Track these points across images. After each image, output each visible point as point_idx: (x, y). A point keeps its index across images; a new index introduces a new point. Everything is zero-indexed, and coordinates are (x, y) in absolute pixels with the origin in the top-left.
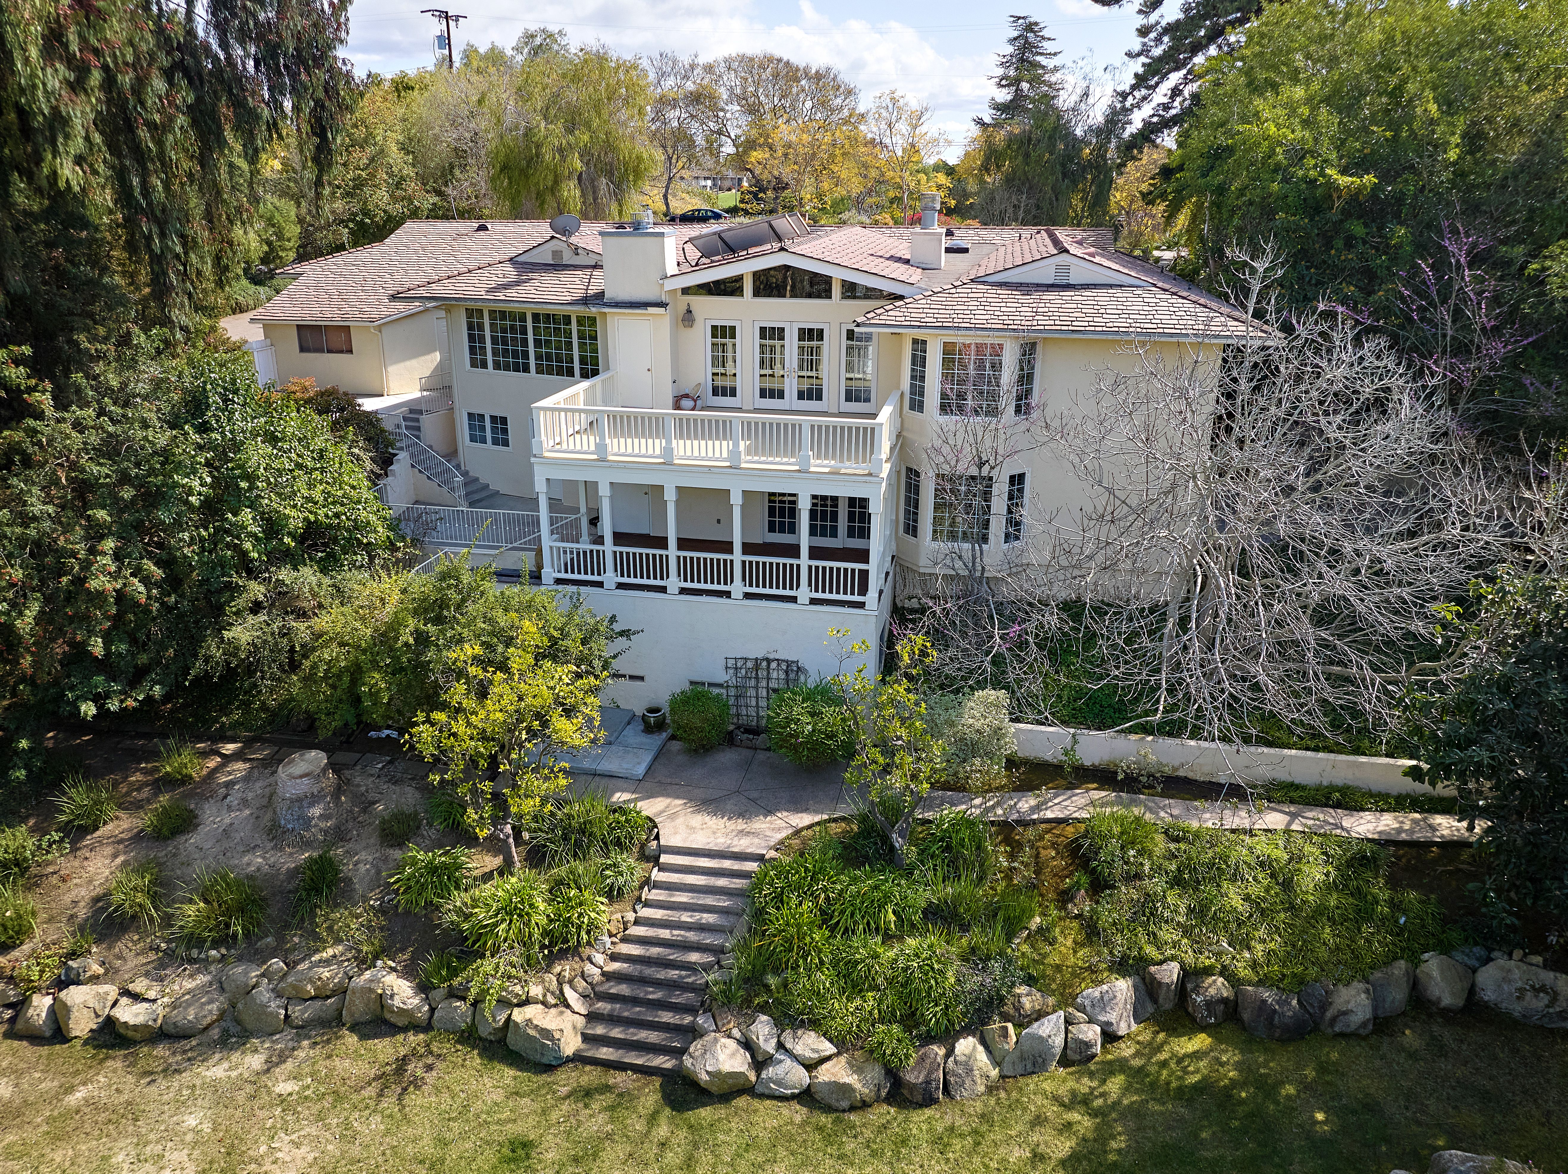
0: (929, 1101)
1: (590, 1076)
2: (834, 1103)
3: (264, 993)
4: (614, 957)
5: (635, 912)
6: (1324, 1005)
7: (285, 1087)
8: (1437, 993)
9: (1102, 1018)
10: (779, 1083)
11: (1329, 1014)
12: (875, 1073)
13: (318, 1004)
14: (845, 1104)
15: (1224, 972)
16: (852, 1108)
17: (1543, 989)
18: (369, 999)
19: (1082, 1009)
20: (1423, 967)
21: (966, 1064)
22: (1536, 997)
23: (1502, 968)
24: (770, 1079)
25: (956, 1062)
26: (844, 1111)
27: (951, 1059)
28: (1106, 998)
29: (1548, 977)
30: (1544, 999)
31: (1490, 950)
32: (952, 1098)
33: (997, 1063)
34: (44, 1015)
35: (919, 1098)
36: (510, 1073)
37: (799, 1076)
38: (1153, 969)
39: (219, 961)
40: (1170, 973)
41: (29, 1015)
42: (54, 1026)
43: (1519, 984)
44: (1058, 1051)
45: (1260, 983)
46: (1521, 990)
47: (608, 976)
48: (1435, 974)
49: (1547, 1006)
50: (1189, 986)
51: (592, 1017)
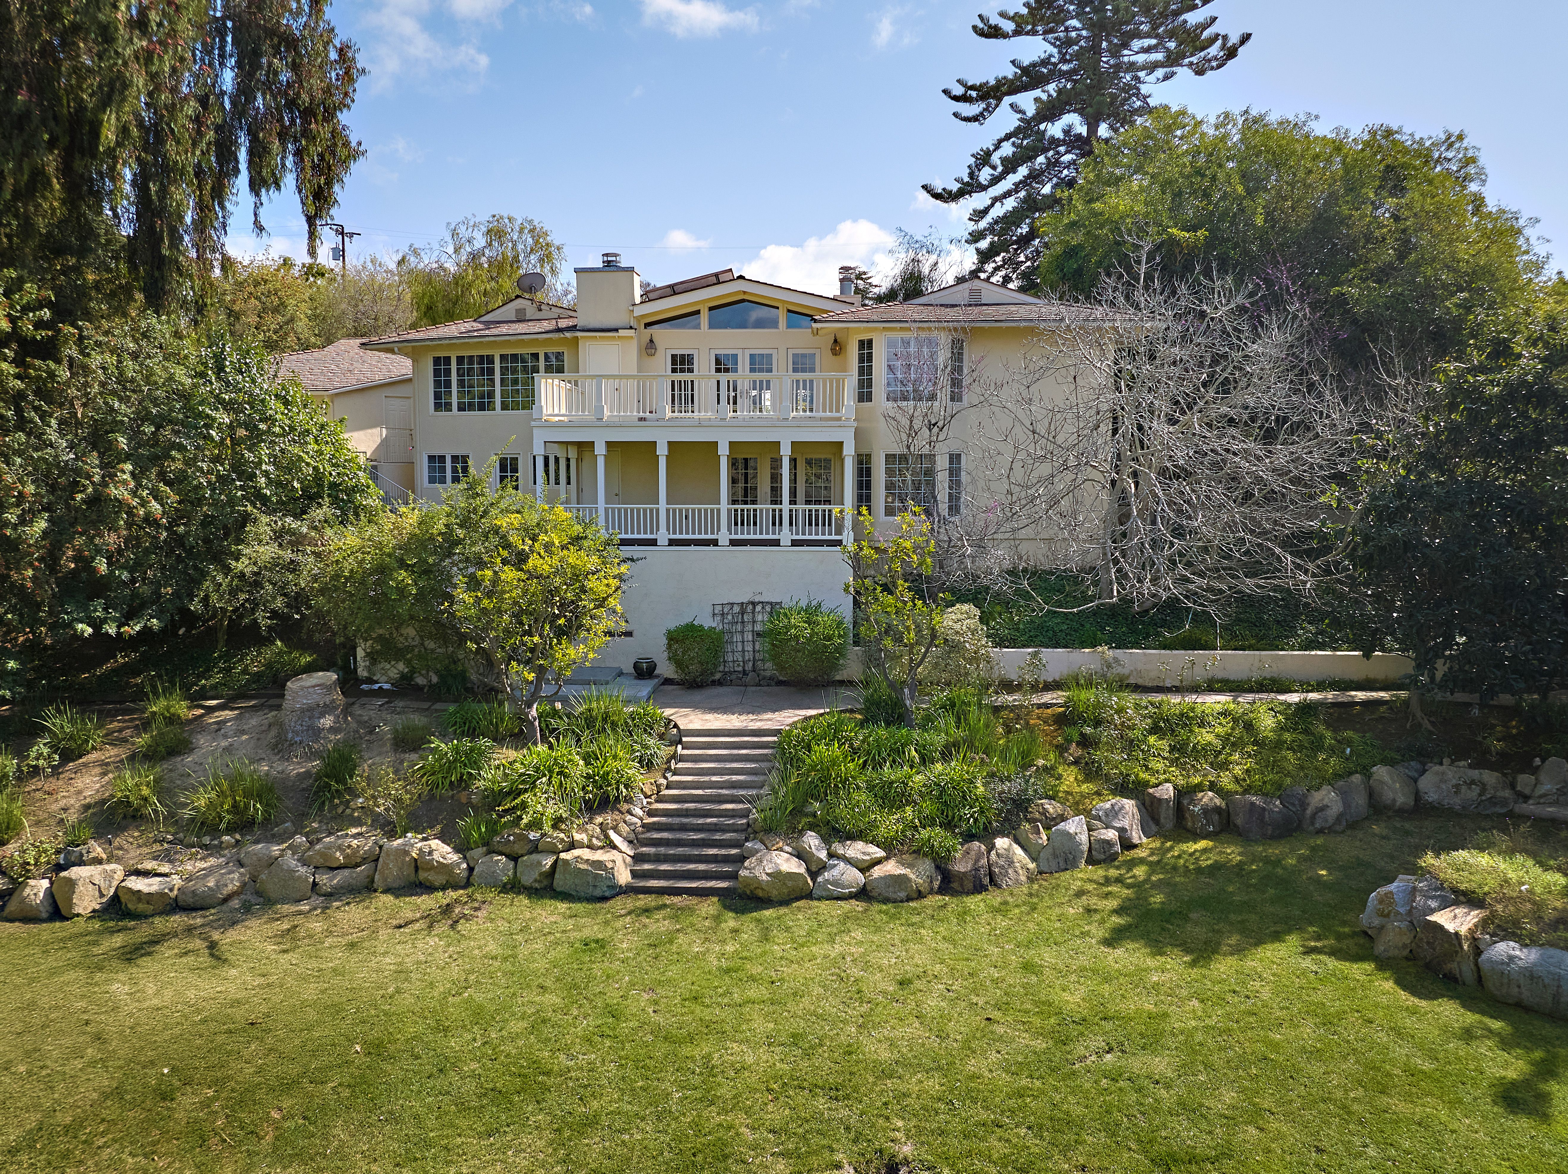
0: (979, 888)
1: (644, 901)
2: (892, 895)
3: (291, 861)
4: (651, 813)
5: (666, 778)
6: (1304, 805)
8: (1391, 795)
9: (1117, 825)
10: (836, 883)
11: (1309, 812)
12: (926, 866)
13: (346, 872)
14: (903, 895)
15: (1212, 787)
16: (909, 899)
17: (1473, 782)
18: (403, 861)
19: (1098, 818)
20: (1375, 777)
21: (1007, 857)
22: (1470, 789)
23: (1437, 773)
24: (827, 881)
25: (998, 855)
26: (902, 901)
27: (994, 852)
28: (1116, 808)
29: (1475, 774)
30: (1476, 790)
31: (1424, 764)
32: (999, 887)
33: (1033, 859)
34: (41, 895)
35: (970, 886)
36: (562, 905)
37: (854, 876)
38: (1151, 791)
39: (234, 847)
40: (1167, 791)
41: (25, 894)
42: (50, 909)
43: (1454, 782)
44: (1085, 848)
45: (1246, 791)
46: (1457, 786)
47: (647, 827)
48: (1387, 778)
49: (1480, 795)
50: (1185, 802)
51: (638, 858)
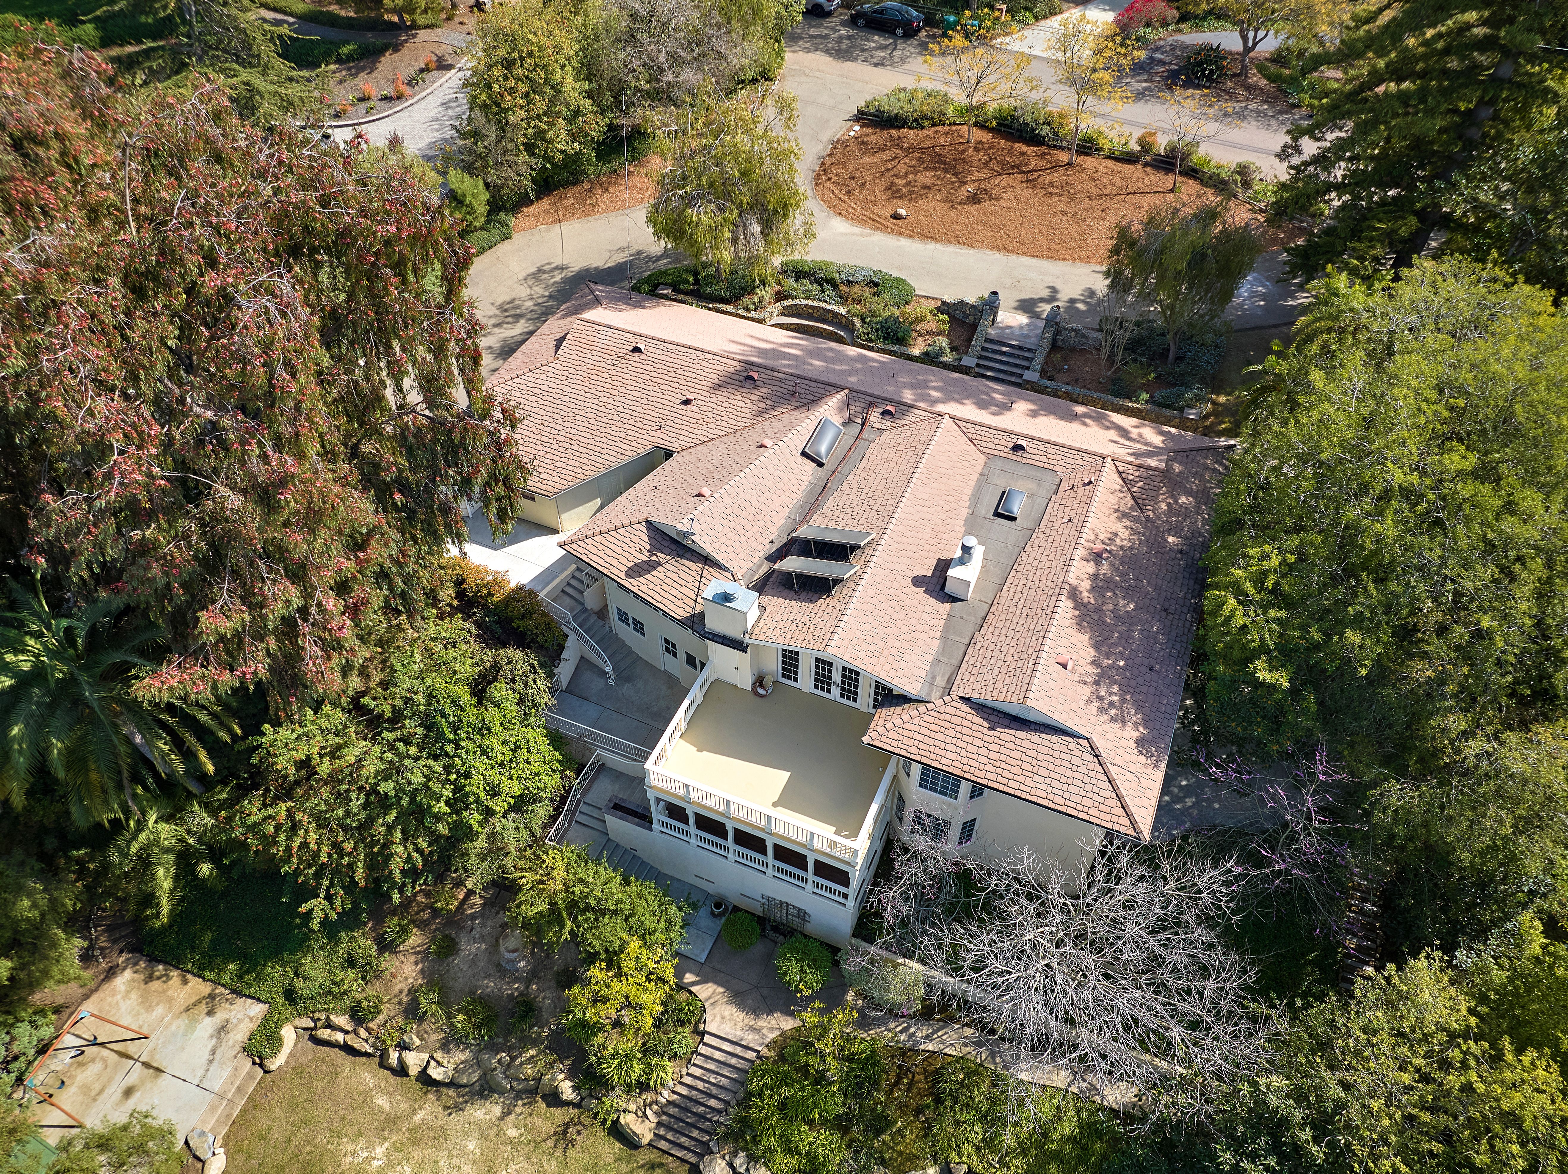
1: (655, 1156)
4: (673, 1093)
5: (687, 1068)
7: (512, 1133)
13: (525, 1083)
18: (551, 1087)
34: (396, 1061)
36: (618, 1145)
38: (952, 1165)
41: (389, 1059)
42: (401, 1068)
47: (669, 1104)
51: (659, 1124)
